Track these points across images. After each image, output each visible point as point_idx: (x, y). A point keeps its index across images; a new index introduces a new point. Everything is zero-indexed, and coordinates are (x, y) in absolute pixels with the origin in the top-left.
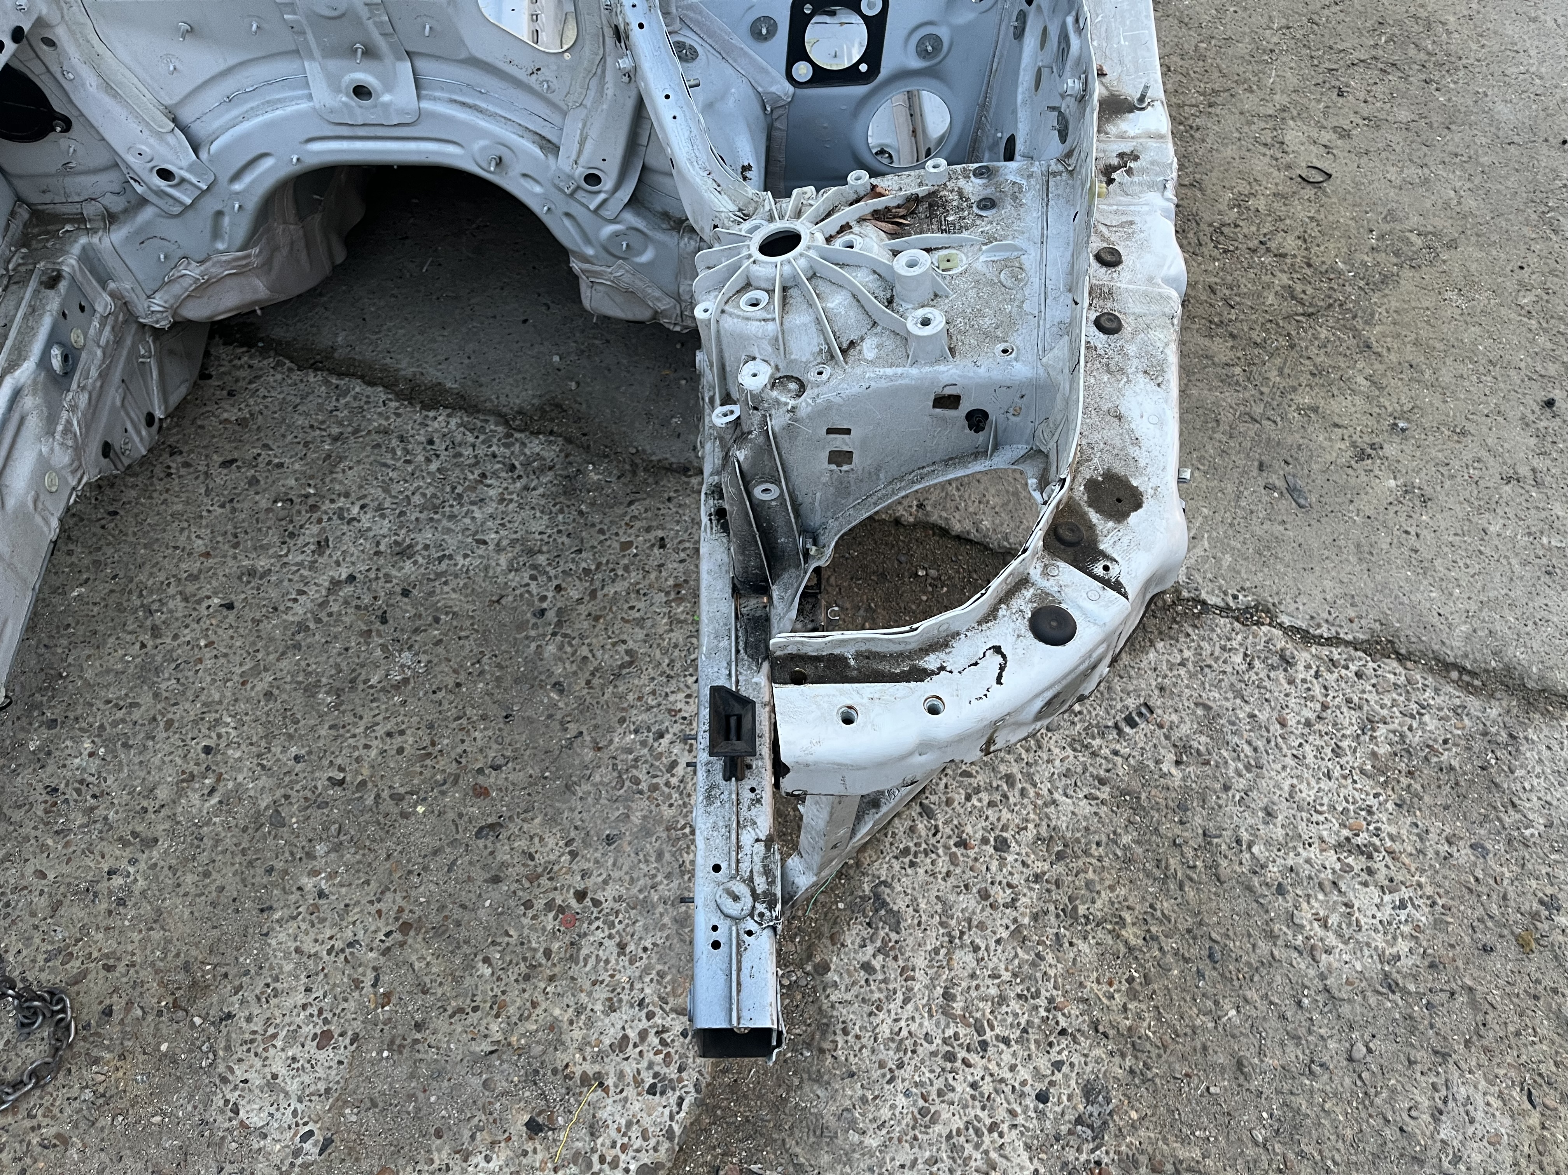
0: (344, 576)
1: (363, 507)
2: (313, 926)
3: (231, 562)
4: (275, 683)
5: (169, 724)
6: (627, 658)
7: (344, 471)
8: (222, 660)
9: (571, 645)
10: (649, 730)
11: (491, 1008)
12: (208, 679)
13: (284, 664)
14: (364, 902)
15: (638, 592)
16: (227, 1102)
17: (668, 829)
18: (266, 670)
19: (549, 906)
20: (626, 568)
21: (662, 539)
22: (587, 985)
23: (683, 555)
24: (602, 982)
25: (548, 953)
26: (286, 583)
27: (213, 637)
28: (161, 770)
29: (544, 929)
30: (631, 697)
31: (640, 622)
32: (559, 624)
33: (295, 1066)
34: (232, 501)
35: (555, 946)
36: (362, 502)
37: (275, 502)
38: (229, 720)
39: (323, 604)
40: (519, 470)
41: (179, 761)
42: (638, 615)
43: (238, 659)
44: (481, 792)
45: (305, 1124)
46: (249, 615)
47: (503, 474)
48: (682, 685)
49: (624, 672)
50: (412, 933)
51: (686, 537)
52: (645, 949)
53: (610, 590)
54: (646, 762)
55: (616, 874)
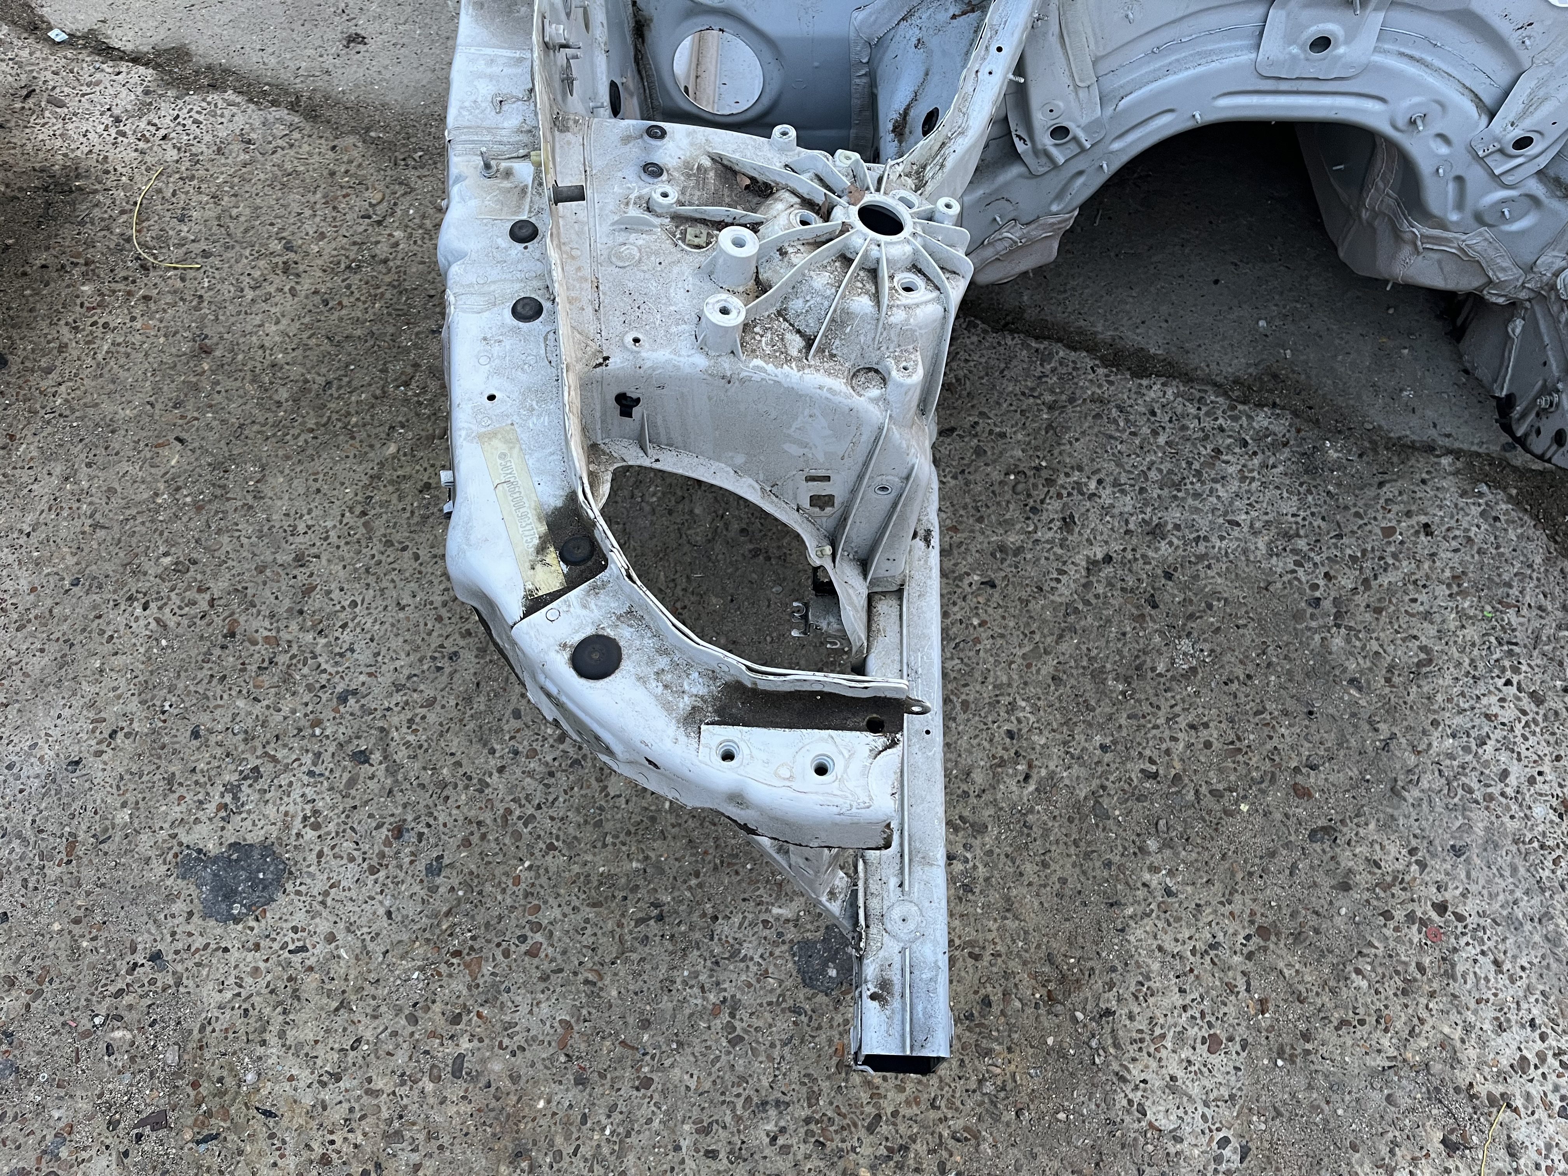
0: (1100, 556)
1: (1100, 482)
2: (1169, 925)
3: (981, 538)
4: (1060, 667)
5: (965, 705)
6: (1423, 656)
7: (1070, 443)
8: (1000, 641)
9: (1360, 640)
10: (1468, 736)
11: (1377, 1021)
12: (991, 660)
13: (1063, 647)
14: (1214, 903)
15: (1415, 582)
16: (1130, 1102)
17: (1516, 842)
18: (1046, 652)
19: (1411, 917)
20: (1395, 556)
21: (1426, 526)
22: (1472, 1005)
23: (1454, 544)
24: (1487, 1001)
25: (1421, 968)
26: (1043, 561)
27: (984, 617)
28: (971, 753)
29: (1411, 941)
30: (1439, 698)
31: (1427, 616)
32: (1338, 615)
33: (1192, 1069)
34: (963, 472)
35: (1426, 961)
36: (1097, 477)
37: (1007, 474)
38: (1023, 704)
39: (1087, 586)
40: (1252, 446)
41: (986, 744)
42: (1421, 609)
43: (1016, 641)
44: (1302, 793)
45: (1219, 1130)
46: (1016, 593)
47: (1237, 450)
48: (1492, 688)
49: (1424, 670)
50: (1273, 938)
51: (1453, 523)
52: (1523, 968)
53: (1385, 580)
54: (1473, 769)
55: (1473, 888)
